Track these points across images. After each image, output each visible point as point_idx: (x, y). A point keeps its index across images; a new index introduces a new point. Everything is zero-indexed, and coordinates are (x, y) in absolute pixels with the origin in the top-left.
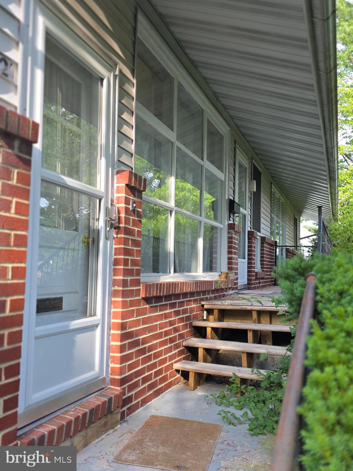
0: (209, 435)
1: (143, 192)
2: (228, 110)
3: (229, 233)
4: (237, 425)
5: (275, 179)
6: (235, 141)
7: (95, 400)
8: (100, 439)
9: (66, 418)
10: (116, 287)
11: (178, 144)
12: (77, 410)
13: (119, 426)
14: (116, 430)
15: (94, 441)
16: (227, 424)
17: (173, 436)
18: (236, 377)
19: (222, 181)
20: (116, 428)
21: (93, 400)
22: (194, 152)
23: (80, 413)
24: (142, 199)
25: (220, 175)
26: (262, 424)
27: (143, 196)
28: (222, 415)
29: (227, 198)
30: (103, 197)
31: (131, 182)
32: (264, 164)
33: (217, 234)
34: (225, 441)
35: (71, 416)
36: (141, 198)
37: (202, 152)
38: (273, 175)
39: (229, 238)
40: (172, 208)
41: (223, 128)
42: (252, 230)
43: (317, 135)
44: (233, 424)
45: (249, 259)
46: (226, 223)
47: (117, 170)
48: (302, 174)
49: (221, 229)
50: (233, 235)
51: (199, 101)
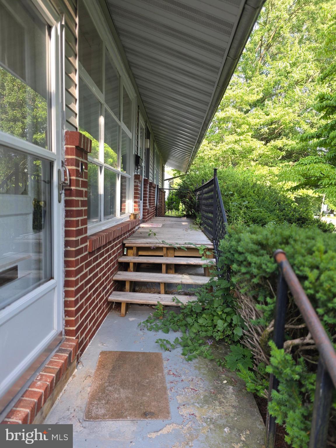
0: (155, 367)
1: (88, 154)
2: (136, 79)
3: (135, 182)
4: (171, 350)
5: (156, 137)
6: (139, 106)
7: (57, 359)
8: (63, 391)
9: (35, 392)
10: (69, 247)
11: (105, 106)
12: (44, 377)
13: (76, 370)
14: (74, 376)
15: (58, 396)
16: (164, 350)
17: (127, 374)
18: (161, 305)
19: (130, 139)
20: (74, 374)
21: (55, 359)
22: (115, 114)
23: (48, 382)
24: (87, 161)
25: (130, 135)
26: (192, 349)
27: (89, 157)
28: (160, 343)
29: (134, 153)
30: (55, 160)
31: (81, 145)
32: (152, 126)
33: (126, 183)
34: (170, 371)
35: (39, 387)
36: (87, 159)
37: (120, 114)
38: (155, 135)
39: (135, 186)
40: (102, 165)
41: (132, 94)
42: (146, 178)
43: (203, 110)
44: (168, 350)
45: (144, 200)
46: (133, 174)
47: (66, 130)
48: (171, 134)
49: (129, 178)
50: (138, 184)
51: (118, 68)
